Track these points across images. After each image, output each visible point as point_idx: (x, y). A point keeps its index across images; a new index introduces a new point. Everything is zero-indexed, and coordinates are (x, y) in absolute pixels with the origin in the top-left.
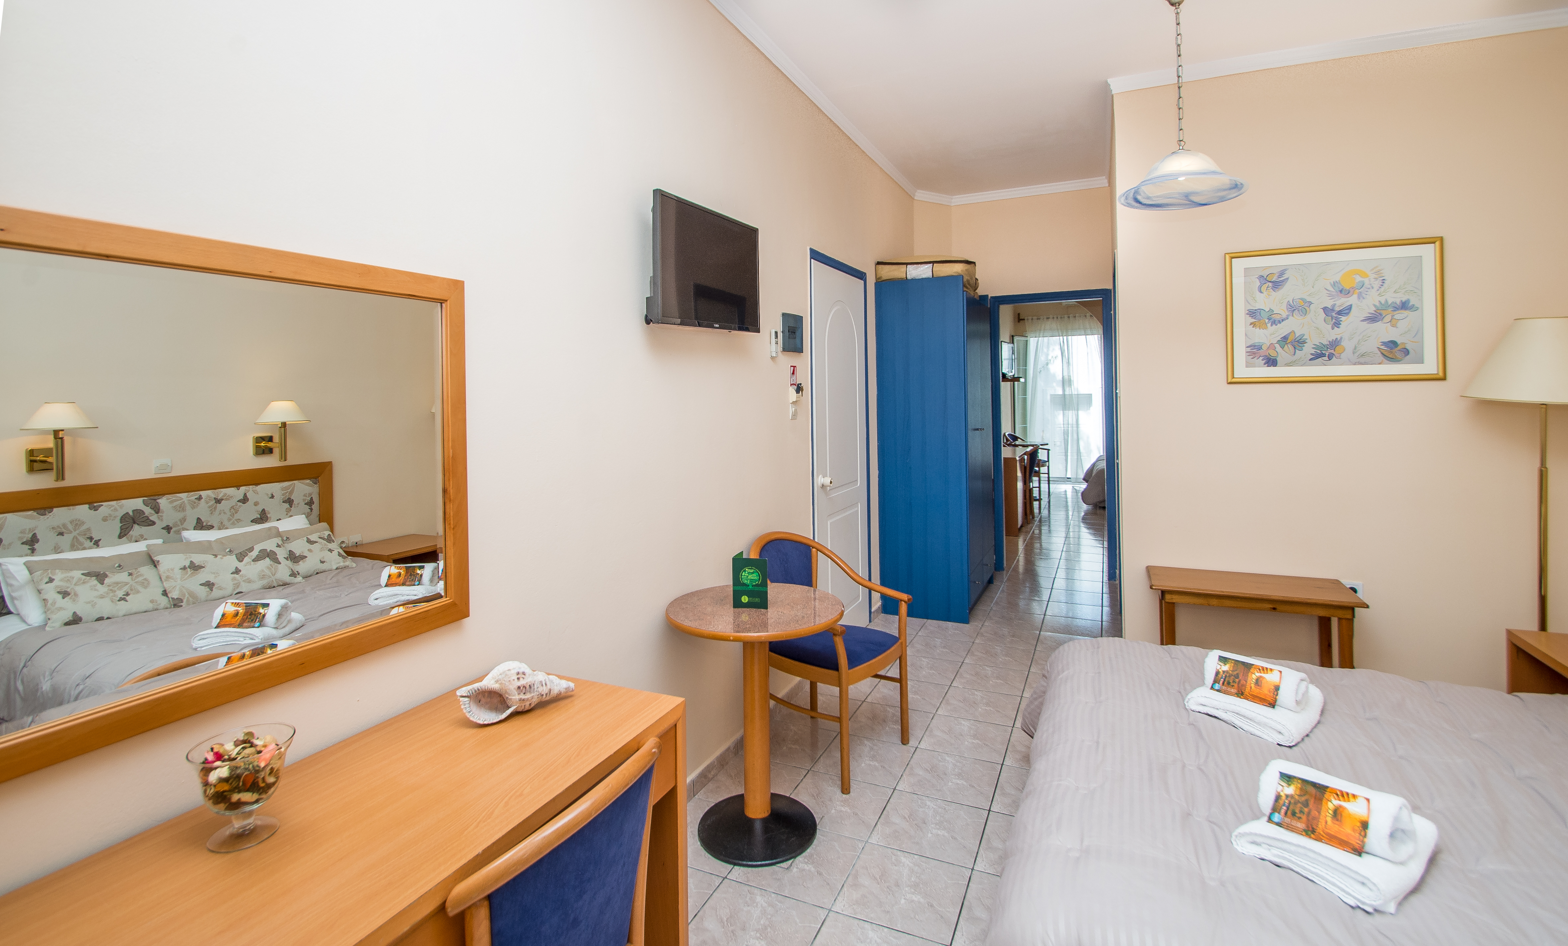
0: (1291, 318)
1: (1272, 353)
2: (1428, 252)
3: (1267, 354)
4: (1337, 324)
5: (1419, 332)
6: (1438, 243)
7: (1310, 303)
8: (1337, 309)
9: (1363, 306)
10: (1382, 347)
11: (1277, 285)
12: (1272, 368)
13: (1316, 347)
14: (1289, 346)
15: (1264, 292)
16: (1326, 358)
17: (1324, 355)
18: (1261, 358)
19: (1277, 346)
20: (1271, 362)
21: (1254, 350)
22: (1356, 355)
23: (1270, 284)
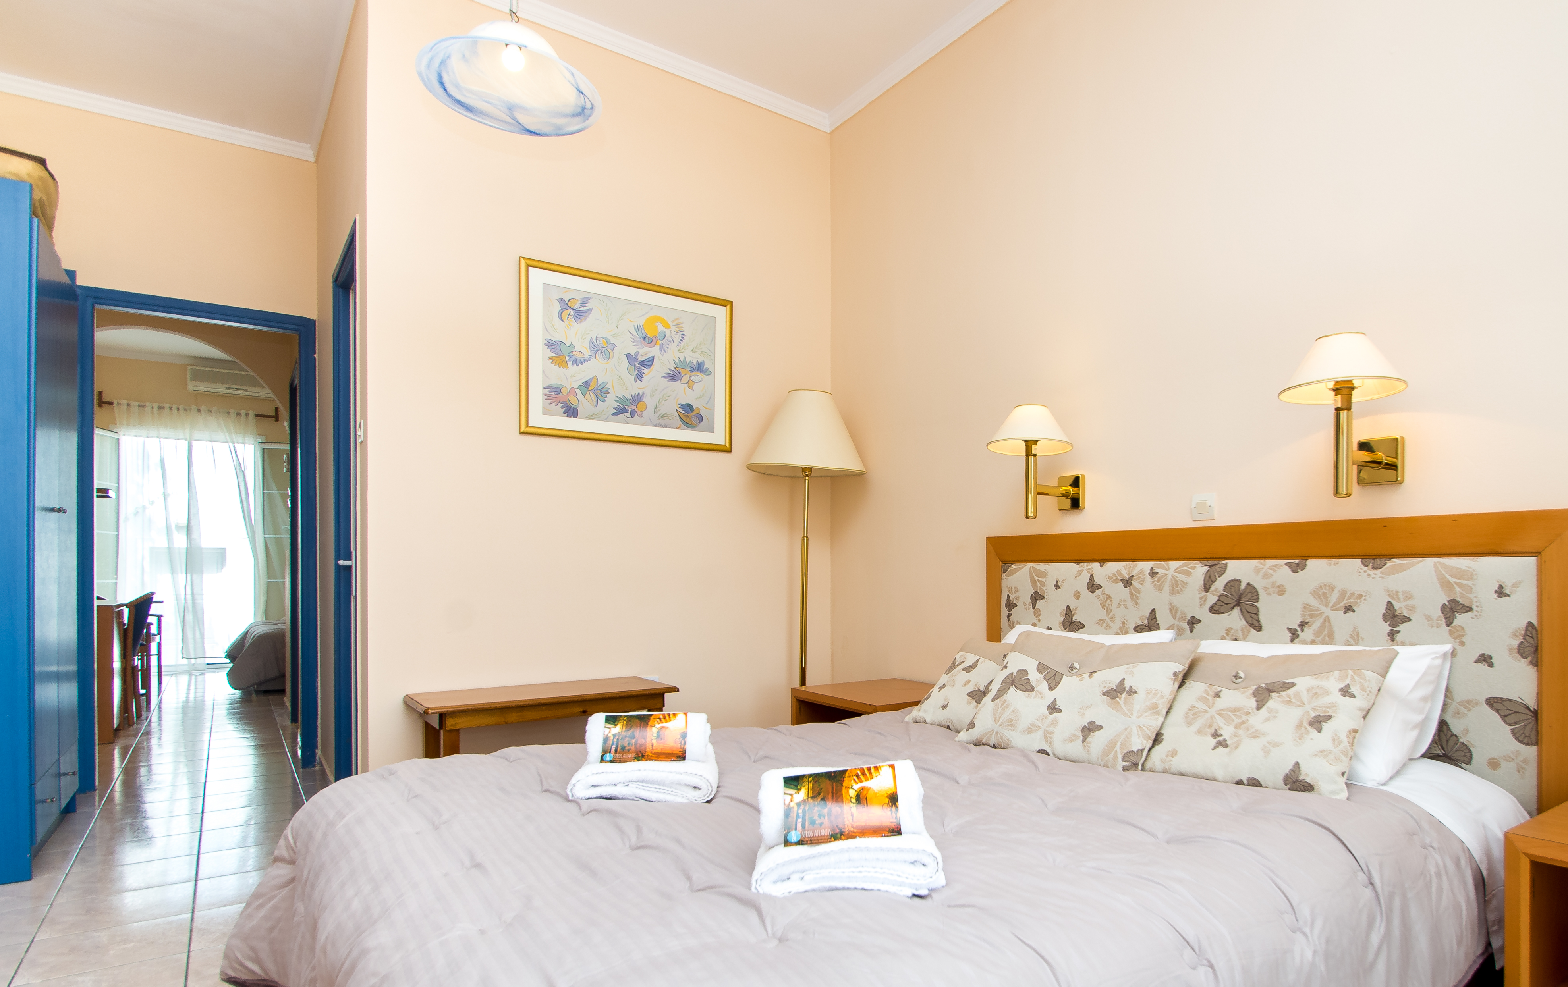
0: (593, 359)
1: (573, 401)
2: (721, 313)
3: (568, 401)
4: (639, 377)
5: (711, 399)
6: (728, 307)
7: (614, 346)
8: (641, 359)
9: (664, 362)
10: (680, 410)
11: (580, 315)
12: (572, 419)
13: (619, 400)
14: (592, 394)
15: (566, 321)
16: (628, 415)
17: (625, 411)
18: (560, 405)
19: (578, 391)
20: (571, 412)
21: (554, 393)
22: (657, 415)
23: (572, 312)
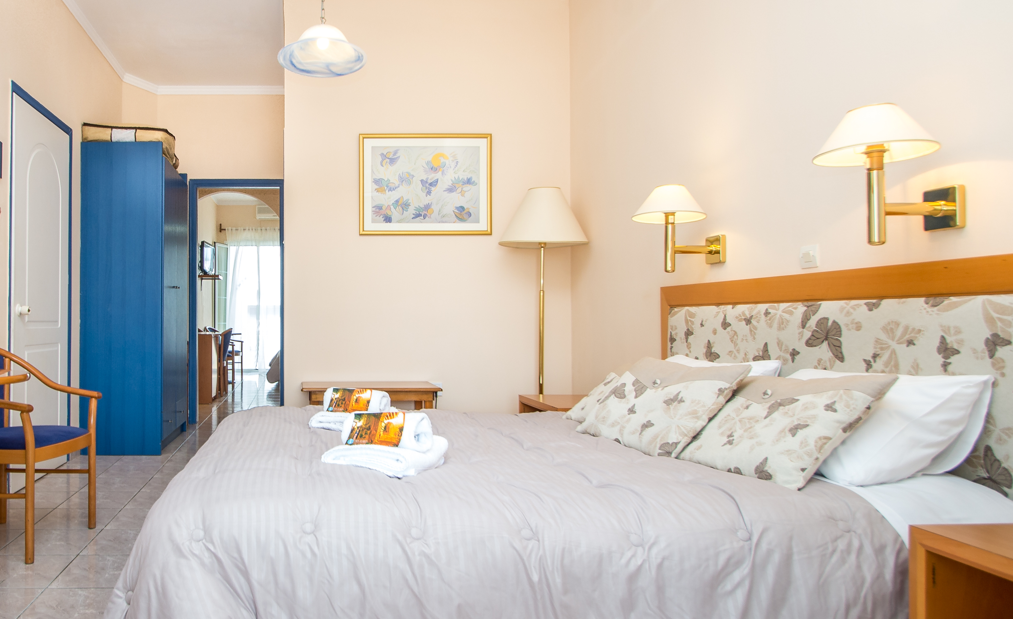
0: (401, 186)
1: (389, 213)
2: (483, 143)
3: (386, 213)
4: (429, 193)
5: (477, 201)
6: (489, 138)
7: (413, 176)
8: (429, 181)
9: (446, 180)
10: (456, 211)
11: (392, 161)
12: (389, 224)
13: (416, 209)
14: (400, 208)
15: (384, 166)
16: (422, 217)
17: (420, 215)
18: (382, 216)
19: (392, 207)
20: (388, 219)
21: (378, 209)
22: (440, 215)
23: (388, 160)
